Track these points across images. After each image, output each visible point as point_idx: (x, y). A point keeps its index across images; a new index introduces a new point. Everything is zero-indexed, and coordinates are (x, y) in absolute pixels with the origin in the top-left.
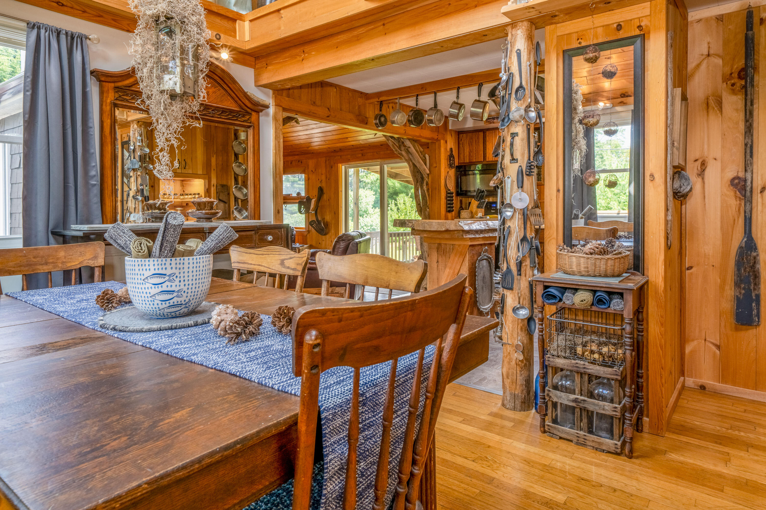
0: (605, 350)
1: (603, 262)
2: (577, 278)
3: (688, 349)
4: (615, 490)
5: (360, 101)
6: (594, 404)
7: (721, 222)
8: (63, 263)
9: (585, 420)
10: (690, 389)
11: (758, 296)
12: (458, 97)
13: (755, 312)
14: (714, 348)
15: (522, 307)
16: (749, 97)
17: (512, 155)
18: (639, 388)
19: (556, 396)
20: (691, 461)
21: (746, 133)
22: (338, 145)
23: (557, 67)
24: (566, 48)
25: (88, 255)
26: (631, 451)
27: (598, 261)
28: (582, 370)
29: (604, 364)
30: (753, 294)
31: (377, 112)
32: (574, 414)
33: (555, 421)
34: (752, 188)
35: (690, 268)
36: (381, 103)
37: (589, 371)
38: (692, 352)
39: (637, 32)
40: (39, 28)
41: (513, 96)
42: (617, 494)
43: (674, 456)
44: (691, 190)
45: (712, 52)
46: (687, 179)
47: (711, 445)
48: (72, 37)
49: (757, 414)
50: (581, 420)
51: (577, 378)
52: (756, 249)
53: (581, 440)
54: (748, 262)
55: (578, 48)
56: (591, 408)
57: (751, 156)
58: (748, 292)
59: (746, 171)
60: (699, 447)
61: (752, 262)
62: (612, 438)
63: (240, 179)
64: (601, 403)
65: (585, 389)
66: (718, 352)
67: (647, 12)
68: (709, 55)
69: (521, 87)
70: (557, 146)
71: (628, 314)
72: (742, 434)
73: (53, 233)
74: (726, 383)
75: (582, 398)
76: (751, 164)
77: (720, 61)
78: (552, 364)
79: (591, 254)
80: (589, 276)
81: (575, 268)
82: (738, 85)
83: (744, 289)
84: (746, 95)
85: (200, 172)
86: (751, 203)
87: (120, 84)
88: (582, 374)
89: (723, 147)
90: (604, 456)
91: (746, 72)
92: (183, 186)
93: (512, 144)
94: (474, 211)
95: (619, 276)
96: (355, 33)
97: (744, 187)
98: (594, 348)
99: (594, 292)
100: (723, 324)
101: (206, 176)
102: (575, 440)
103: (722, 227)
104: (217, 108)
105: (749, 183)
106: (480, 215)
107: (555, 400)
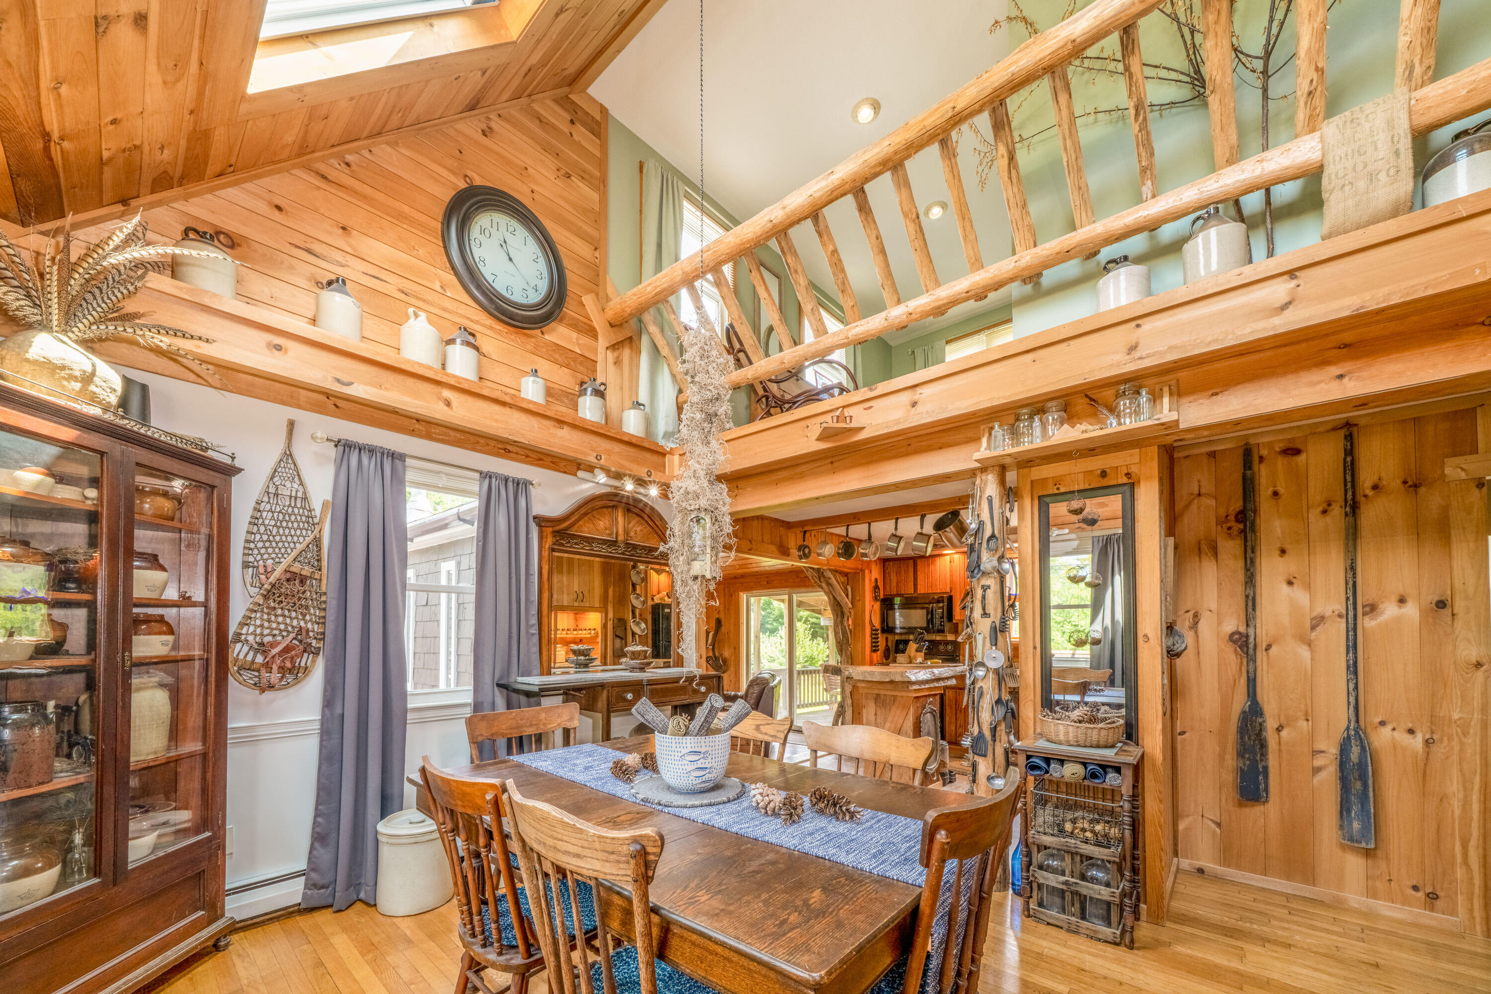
0: (1098, 828)
1: (1095, 732)
2: (1064, 749)
3: (1181, 826)
4: (1121, 984)
5: (783, 531)
6: (1088, 888)
7: (1219, 683)
8: (544, 724)
9: (1077, 905)
10: (1186, 872)
11: (1266, 768)
12: (896, 529)
13: (1262, 786)
14: (1213, 826)
15: (998, 777)
16: (1249, 544)
17: (984, 609)
18: (1135, 870)
19: (1043, 877)
20: (1200, 955)
21: (1246, 583)
22: (740, 571)
23: (1032, 513)
24: (1041, 494)
25: (566, 717)
26: (1132, 941)
27: (1089, 732)
28: (1074, 850)
29: (1098, 844)
30: (1260, 766)
31: (800, 542)
32: (1063, 898)
33: (1041, 904)
34: (1255, 645)
35: (1182, 733)
36: (805, 532)
37: (1082, 851)
38: (1187, 829)
39: (1125, 480)
40: (490, 477)
41: (984, 545)
42: (1124, 987)
43: (1179, 949)
44: (1185, 649)
45: (1203, 491)
46: (1181, 636)
47: (1220, 938)
48: (517, 483)
49: (1270, 904)
50: (1073, 905)
51: (1068, 858)
52: (1261, 714)
53: (1073, 927)
54: (1253, 728)
55: (1056, 495)
56: (1084, 891)
57: (1254, 609)
58: (1254, 764)
59: (1248, 625)
60: (1207, 939)
61: (1258, 728)
62: (1109, 925)
63: (637, 612)
64: (1096, 887)
65: (1077, 872)
66: (1218, 830)
67: (1136, 459)
68: (1199, 495)
69: (993, 536)
70: (1033, 599)
71: (1126, 790)
72: (1255, 926)
73: (498, 685)
74: (1229, 866)
75: (1074, 880)
76: (1254, 618)
77: (1213, 502)
78: (1037, 842)
79: (1080, 722)
80: (1079, 746)
81: (1062, 737)
82: (1236, 528)
83: (1249, 759)
84: (1246, 540)
85: (597, 605)
86: (1255, 662)
87: (557, 528)
88: (1073, 854)
89: (1219, 597)
90: (1101, 946)
91: (1245, 516)
92: (576, 619)
93: (984, 597)
94: (912, 655)
95: (1113, 746)
96: (798, 470)
97: (1247, 643)
98: (1086, 826)
99: (1085, 764)
100: (1223, 800)
101: (603, 609)
102: (1065, 926)
103: (1220, 688)
104: (644, 548)
105: (1251, 640)
106: (920, 660)
107: (1041, 881)
